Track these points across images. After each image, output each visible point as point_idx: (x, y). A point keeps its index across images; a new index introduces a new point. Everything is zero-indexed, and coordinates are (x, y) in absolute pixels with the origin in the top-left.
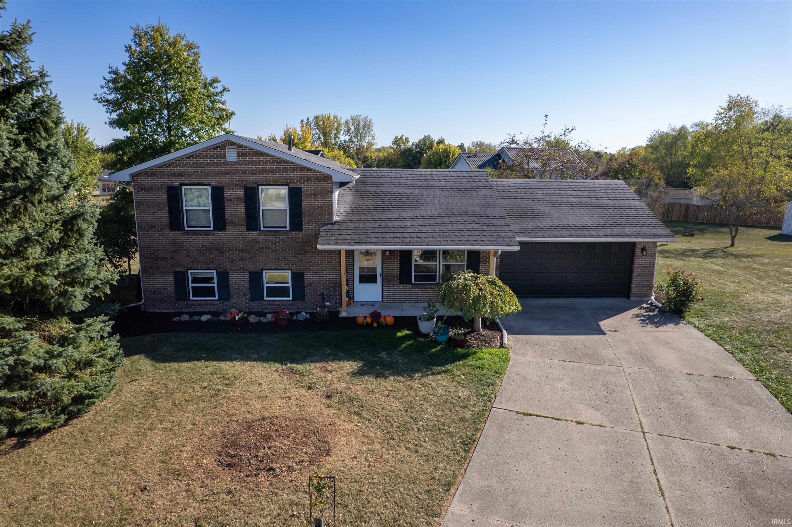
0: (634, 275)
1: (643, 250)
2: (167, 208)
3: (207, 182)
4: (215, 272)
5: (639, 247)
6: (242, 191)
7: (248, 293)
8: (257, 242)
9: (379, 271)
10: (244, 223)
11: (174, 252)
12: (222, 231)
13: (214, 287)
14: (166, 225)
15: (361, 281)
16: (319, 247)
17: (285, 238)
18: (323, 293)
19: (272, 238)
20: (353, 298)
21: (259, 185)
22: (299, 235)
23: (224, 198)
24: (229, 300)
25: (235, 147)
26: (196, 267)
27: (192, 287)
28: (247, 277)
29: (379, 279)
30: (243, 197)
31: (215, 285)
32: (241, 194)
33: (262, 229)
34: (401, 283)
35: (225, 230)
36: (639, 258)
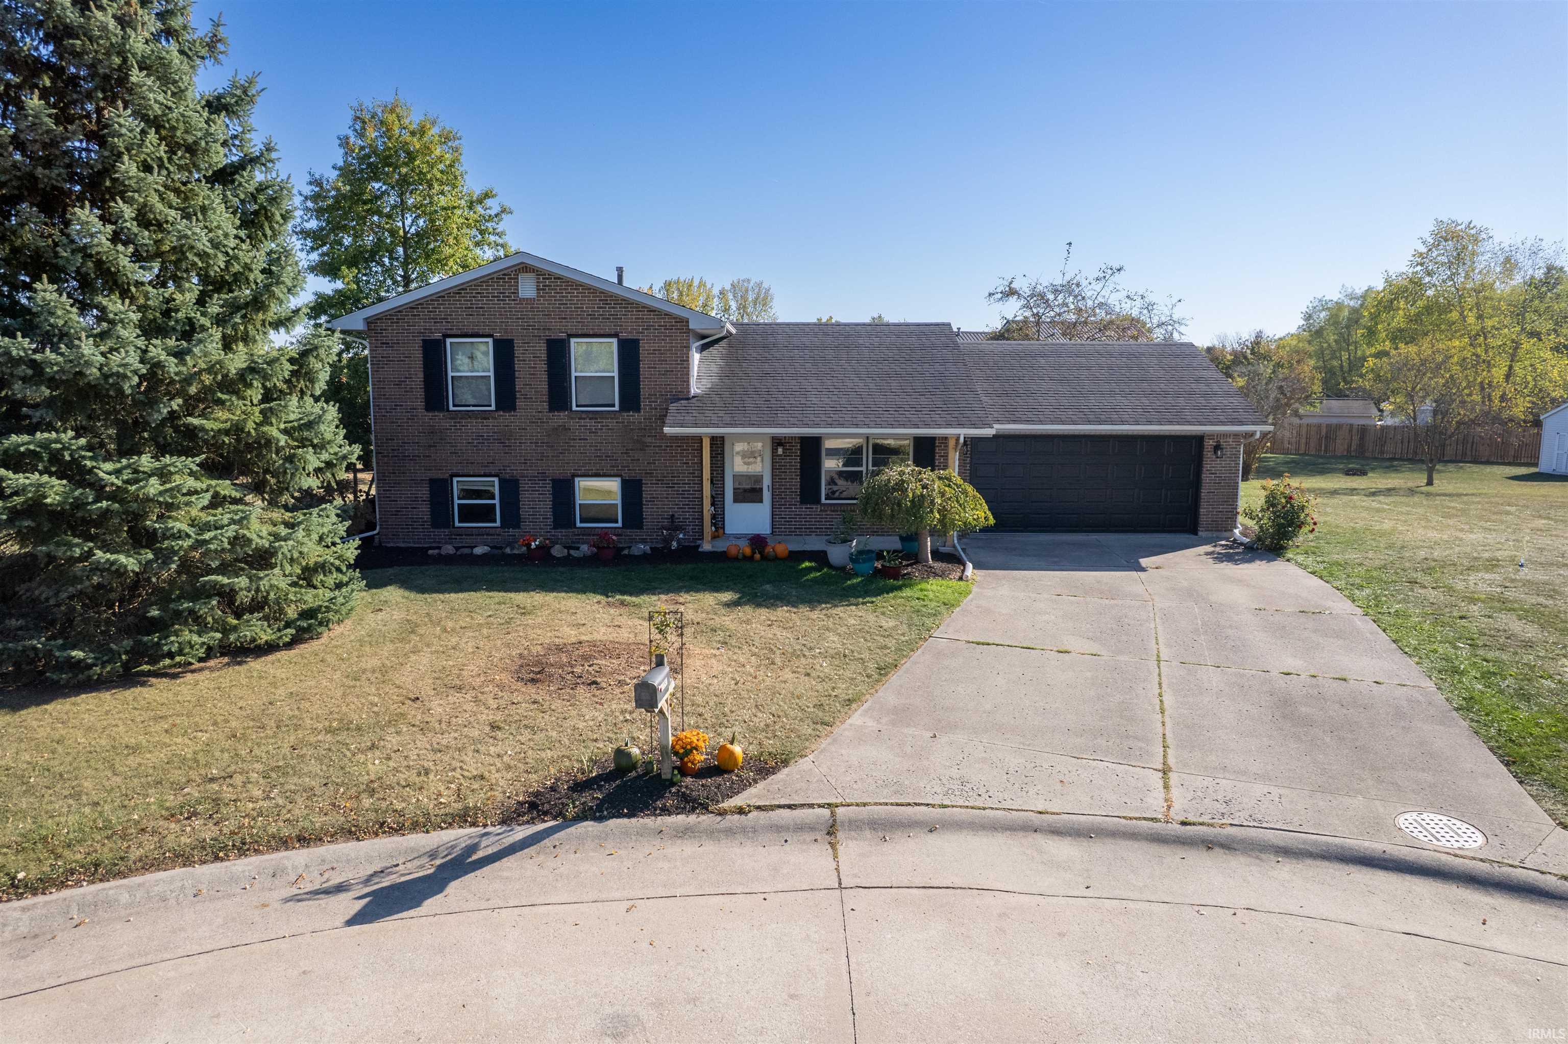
0: (1204, 492)
1: (1217, 448)
2: (421, 375)
3: (487, 331)
4: (496, 480)
5: (1209, 443)
6: (542, 346)
7: (550, 515)
8: (566, 429)
9: (767, 482)
10: (545, 398)
11: (430, 446)
12: (510, 411)
13: (495, 505)
14: (420, 404)
15: (736, 500)
16: (666, 430)
17: (612, 423)
18: (673, 516)
19: (589, 423)
20: (724, 528)
21: (570, 336)
22: (633, 417)
23: (514, 357)
24: (519, 527)
25: (532, 275)
26: (465, 471)
27: (459, 504)
28: (549, 487)
29: (767, 495)
30: (544, 356)
31: (496, 501)
32: (541, 350)
33: (574, 408)
34: (802, 502)
35: (515, 409)
36: (1211, 465)
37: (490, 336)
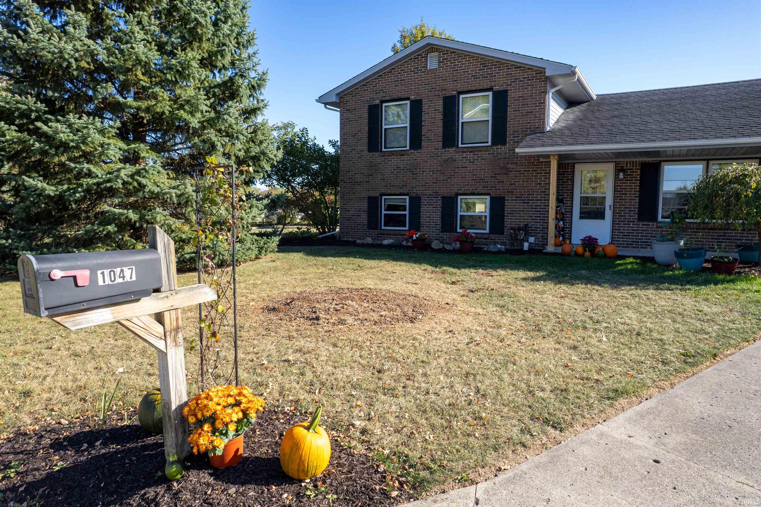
2: (367, 129)
3: (406, 96)
4: (407, 197)
6: (441, 102)
7: (439, 222)
8: (453, 161)
9: (609, 202)
10: (441, 139)
11: (370, 175)
12: (417, 150)
14: (365, 147)
15: (582, 217)
16: (517, 150)
17: (485, 155)
18: (527, 225)
19: (470, 155)
21: (460, 93)
22: (501, 149)
23: (422, 111)
25: (437, 52)
26: (389, 192)
27: (385, 214)
28: (440, 203)
29: (608, 214)
30: (441, 109)
31: (407, 213)
32: (439, 104)
33: (460, 145)
34: (639, 219)
35: (421, 148)
37: (408, 99)
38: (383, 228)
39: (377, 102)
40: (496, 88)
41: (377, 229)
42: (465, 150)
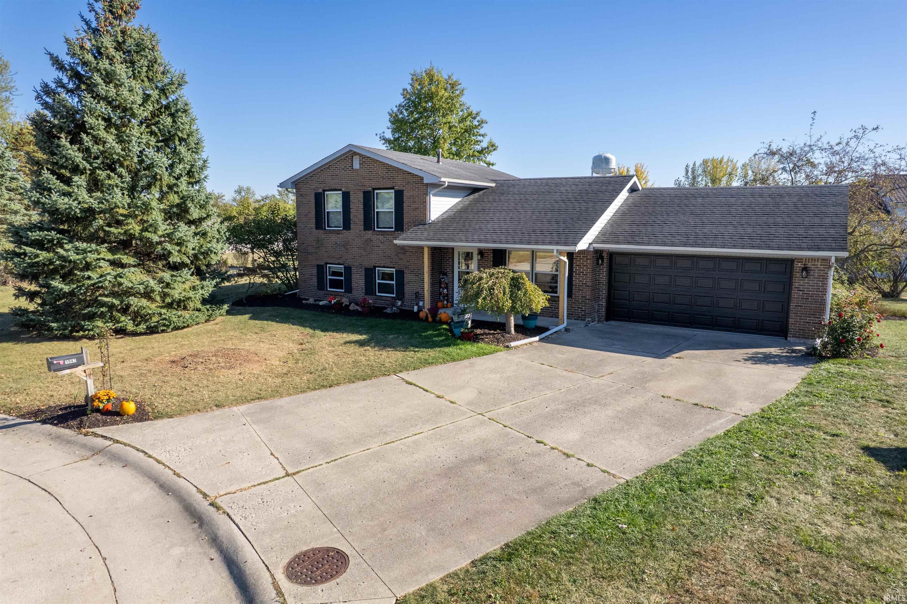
0: (792, 305)
1: (805, 269)
2: (314, 211)
3: (339, 188)
4: (343, 267)
5: (798, 265)
6: (362, 195)
7: (364, 287)
8: (372, 241)
10: (362, 223)
11: (318, 248)
12: (348, 231)
14: (314, 226)
15: (459, 286)
16: (396, 241)
17: (391, 238)
18: (418, 292)
19: (381, 237)
20: (453, 302)
21: (374, 189)
22: (400, 234)
23: (350, 201)
24: (351, 293)
25: (358, 157)
26: (332, 262)
27: (329, 279)
28: (363, 272)
30: (362, 200)
31: (343, 278)
32: (361, 197)
33: (376, 229)
35: (350, 229)
36: (800, 283)
37: (341, 190)
38: (329, 289)
39: (320, 191)
40: (396, 188)
41: (323, 290)
42: (378, 233)
